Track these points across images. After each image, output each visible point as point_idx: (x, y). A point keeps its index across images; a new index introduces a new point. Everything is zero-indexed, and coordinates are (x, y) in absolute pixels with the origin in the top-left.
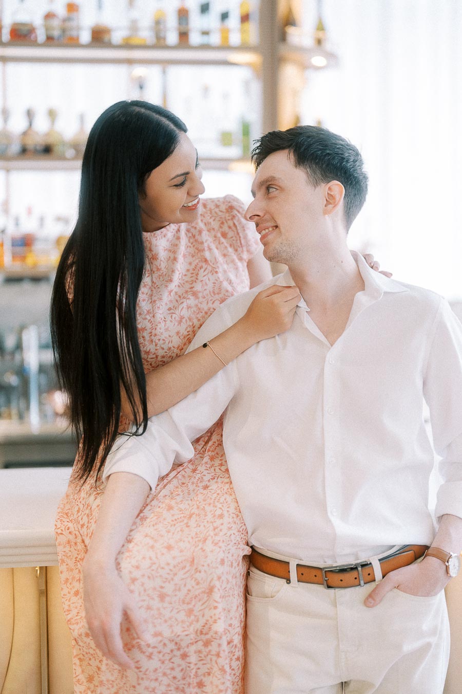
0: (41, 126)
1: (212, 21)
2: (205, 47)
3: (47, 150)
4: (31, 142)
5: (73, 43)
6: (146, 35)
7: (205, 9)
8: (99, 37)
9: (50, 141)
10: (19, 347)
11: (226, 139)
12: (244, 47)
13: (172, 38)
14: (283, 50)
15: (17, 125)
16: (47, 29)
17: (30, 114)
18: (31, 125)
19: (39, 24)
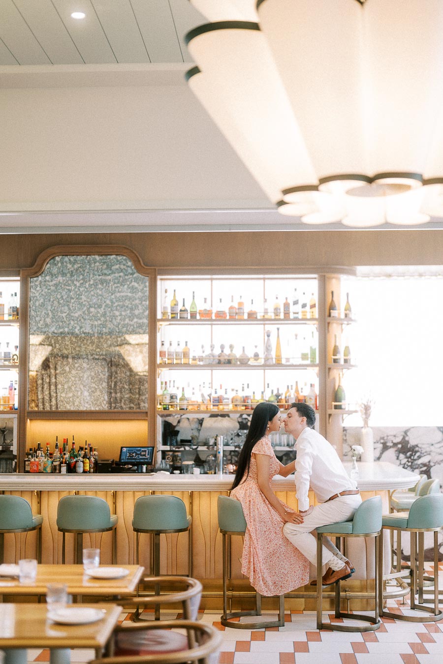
0: (227, 351)
1: (298, 308)
2: (296, 319)
3: (229, 362)
4: (222, 359)
5: (241, 319)
6: (271, 315)
7: (296, 303)
8: (252, 316)
9: (230, 358)
10: (215, 444)
11: (304, 357)
12: (312, 319)
13: (282, 316)
14: (328, 320)
15: (217, 351)
16: (230, 313)
17: (222, 347)
18: (222, 351)
19: (227, 311)
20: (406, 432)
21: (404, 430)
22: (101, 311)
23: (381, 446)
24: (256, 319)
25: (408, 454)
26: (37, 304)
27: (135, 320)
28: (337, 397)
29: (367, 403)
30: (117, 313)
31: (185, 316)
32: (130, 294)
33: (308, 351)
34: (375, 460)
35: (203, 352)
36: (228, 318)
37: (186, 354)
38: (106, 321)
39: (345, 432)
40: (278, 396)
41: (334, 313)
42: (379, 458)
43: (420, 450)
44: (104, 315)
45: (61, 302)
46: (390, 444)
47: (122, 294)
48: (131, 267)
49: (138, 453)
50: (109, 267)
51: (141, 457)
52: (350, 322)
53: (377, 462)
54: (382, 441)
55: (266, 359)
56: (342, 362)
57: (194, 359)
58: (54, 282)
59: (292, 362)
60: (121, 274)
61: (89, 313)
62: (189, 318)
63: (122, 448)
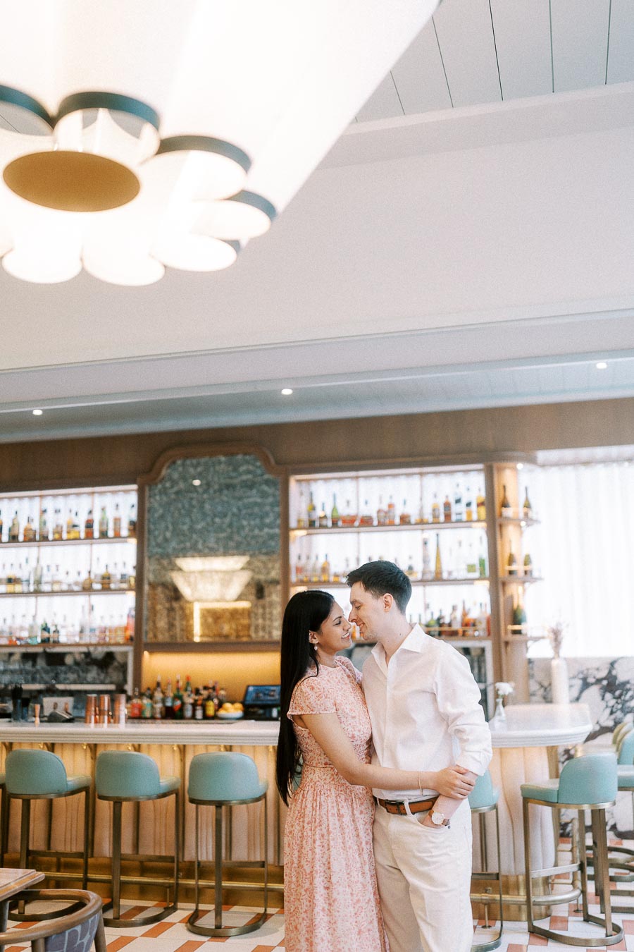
1: (461, 508)
2: (459, 521)
5: (392, 524)
6: (429, 517)
7: (458, 501)
8: (405, 520)
11: (471, 568)
12: (479, 521)
13: (442, 518)
14: (500, 521)
16: (378, 517)
19: (374, 515)
20: (612, 664)
21: (610, 661)
22: (227, 520)
23: (578, 683)
24: (409, 523)
25: (618, 693)
26: (156, 515)
27: (266, 530)
28: (516, 618)
29: (557, 625)
30: (245, 523)
31: (324, 522)
32: (259, 500)
33: (476, 561)
34: (571, 702)
35: (348, 565)
36: (375, 523)
37: (324, 570)
38: (232, 532)
39: (531, 665)
40: (439, 619)
41: (508, 512)
42: (578, 699)
43: (633, 687)
44: (230, 525)
45: (183, 511)
46: (591, 680)
47: (251, 500)
48: (259, 467)
49: (267, 692)
50: (235, 470)
51: (269, 698)
52: (529, 523)
53: (574, 705)
54: (581, 676)
55: (424, 573)
56: (521, 574)
57: (336, 575)
58: (175, 489)
59: (455, 575)
60: (250, 477)
61: (214, 523)
62: (330, 523)
63: (248, 686)
